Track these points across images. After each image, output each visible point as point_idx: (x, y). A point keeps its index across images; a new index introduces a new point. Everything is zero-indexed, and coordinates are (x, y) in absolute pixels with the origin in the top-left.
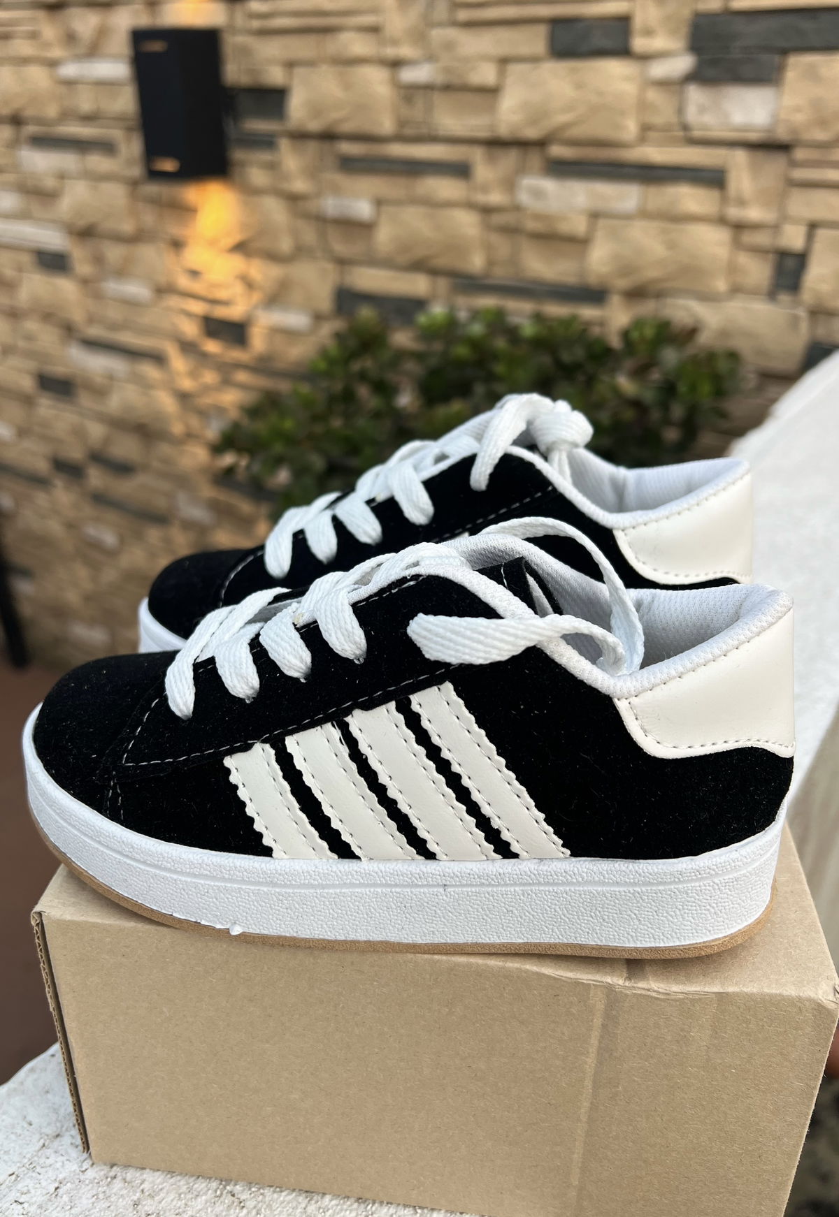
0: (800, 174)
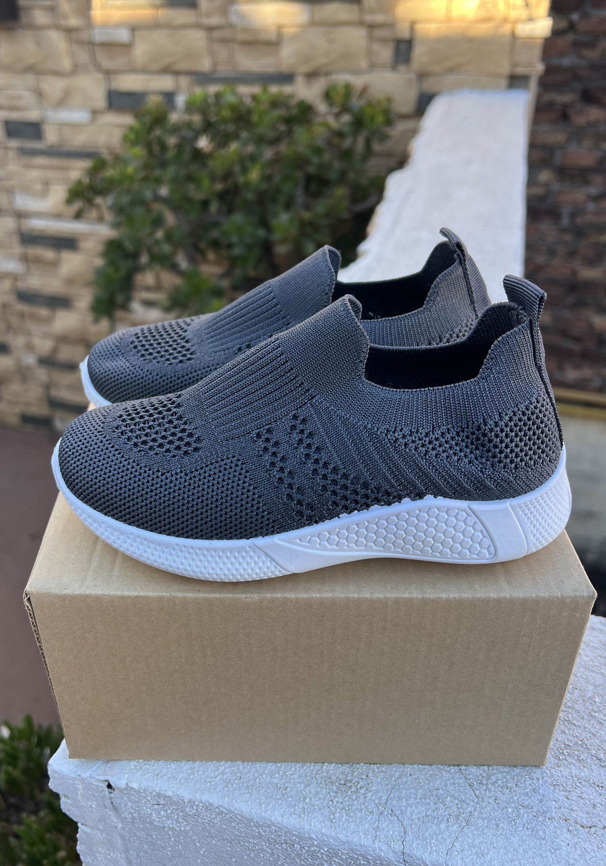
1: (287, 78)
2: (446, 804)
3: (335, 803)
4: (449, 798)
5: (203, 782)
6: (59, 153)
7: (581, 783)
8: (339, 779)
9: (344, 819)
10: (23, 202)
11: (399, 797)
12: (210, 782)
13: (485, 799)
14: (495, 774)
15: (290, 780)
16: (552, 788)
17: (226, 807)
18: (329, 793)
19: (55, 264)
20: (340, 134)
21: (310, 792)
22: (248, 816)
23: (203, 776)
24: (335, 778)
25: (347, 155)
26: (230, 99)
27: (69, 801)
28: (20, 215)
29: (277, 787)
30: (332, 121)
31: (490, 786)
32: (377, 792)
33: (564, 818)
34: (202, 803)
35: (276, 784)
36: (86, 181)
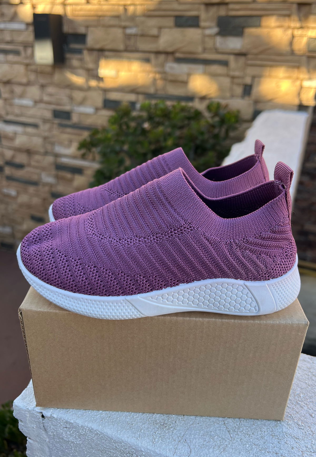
0: (250, 62)
1: (191, 98)
2: (214, 439)
3: (157, 433)
4: (216, 436)
5: (90, 417)
6: (78, 127)
7: (287, 436)
8: (160, 422)
9: (160, 442)
10: (59, 149)
11: (190, 434)
12: (94, 418)
13: (235, 439)
14: (242, 427)
15: (135, 420)
16: (271, 437)
17: (100, 430)
18: (154, 429)
19: (71, 181)
20: (213, 126)
21: (145, 427)
22: (110, 436)
23: (90, 414)
24: (158, 422)
25: (216, 136)
26: (161, 106)
27: (22, 424)
28: (57, 156)
29: (128, 423)
30: (210, 120)
31: (239, 433)
32: (180, 430)
33: (276, 452)
34: (88, 428)
35: (128, 422)
36: (88, 139)
